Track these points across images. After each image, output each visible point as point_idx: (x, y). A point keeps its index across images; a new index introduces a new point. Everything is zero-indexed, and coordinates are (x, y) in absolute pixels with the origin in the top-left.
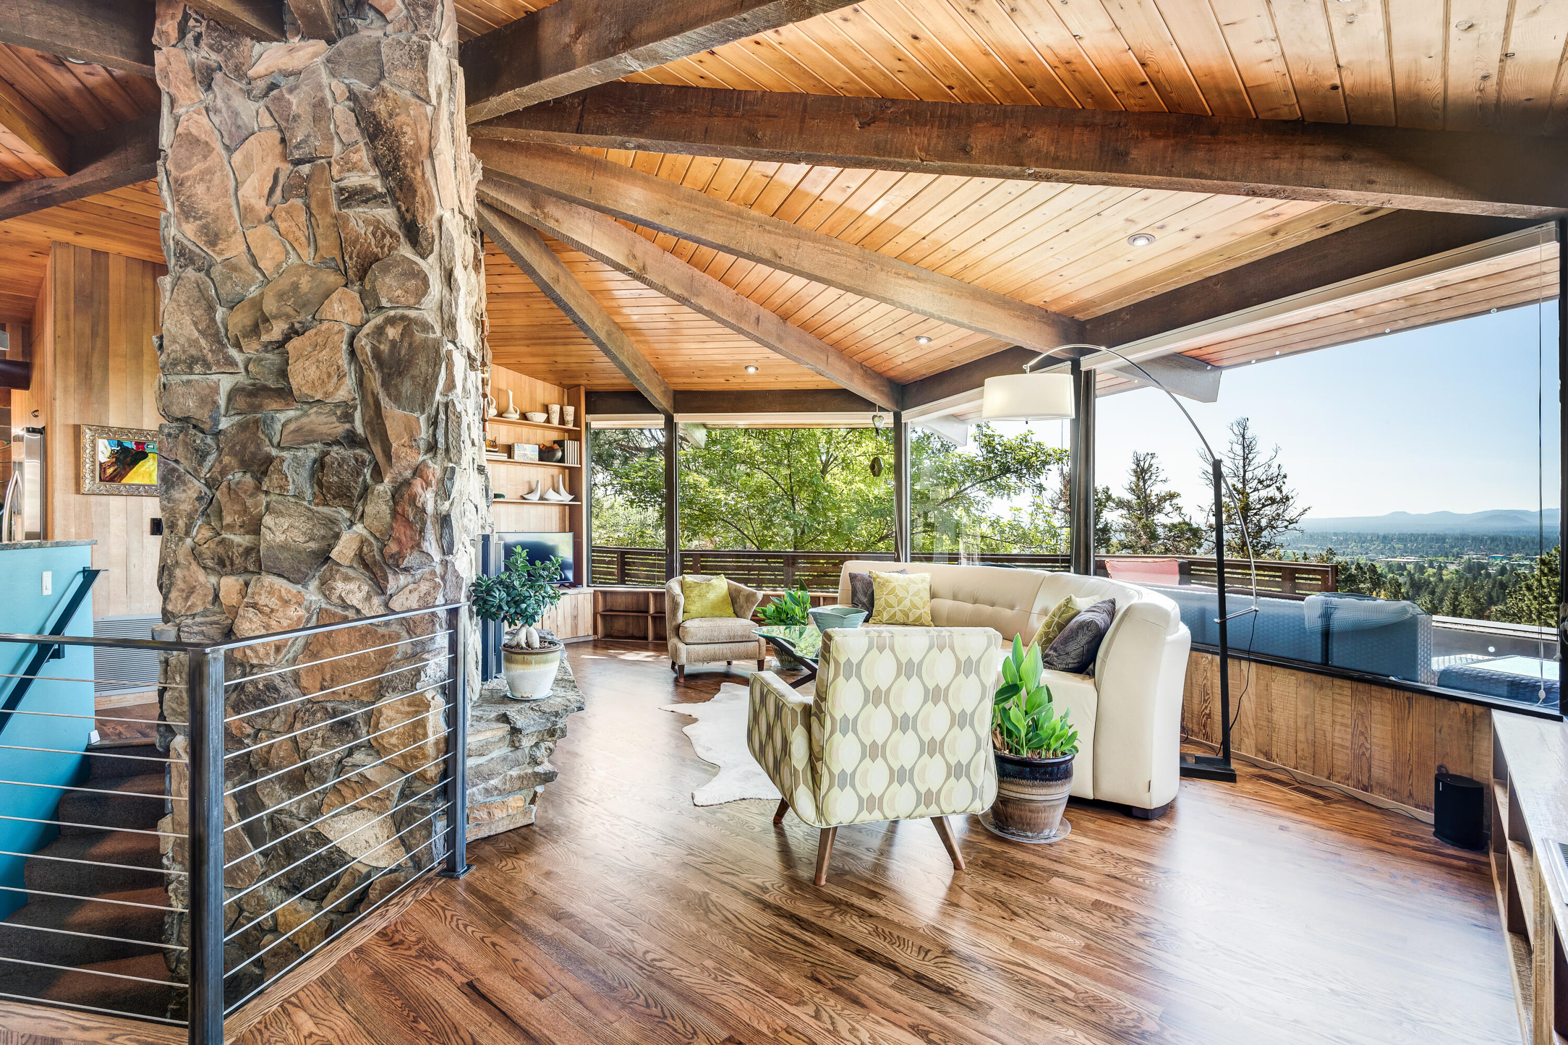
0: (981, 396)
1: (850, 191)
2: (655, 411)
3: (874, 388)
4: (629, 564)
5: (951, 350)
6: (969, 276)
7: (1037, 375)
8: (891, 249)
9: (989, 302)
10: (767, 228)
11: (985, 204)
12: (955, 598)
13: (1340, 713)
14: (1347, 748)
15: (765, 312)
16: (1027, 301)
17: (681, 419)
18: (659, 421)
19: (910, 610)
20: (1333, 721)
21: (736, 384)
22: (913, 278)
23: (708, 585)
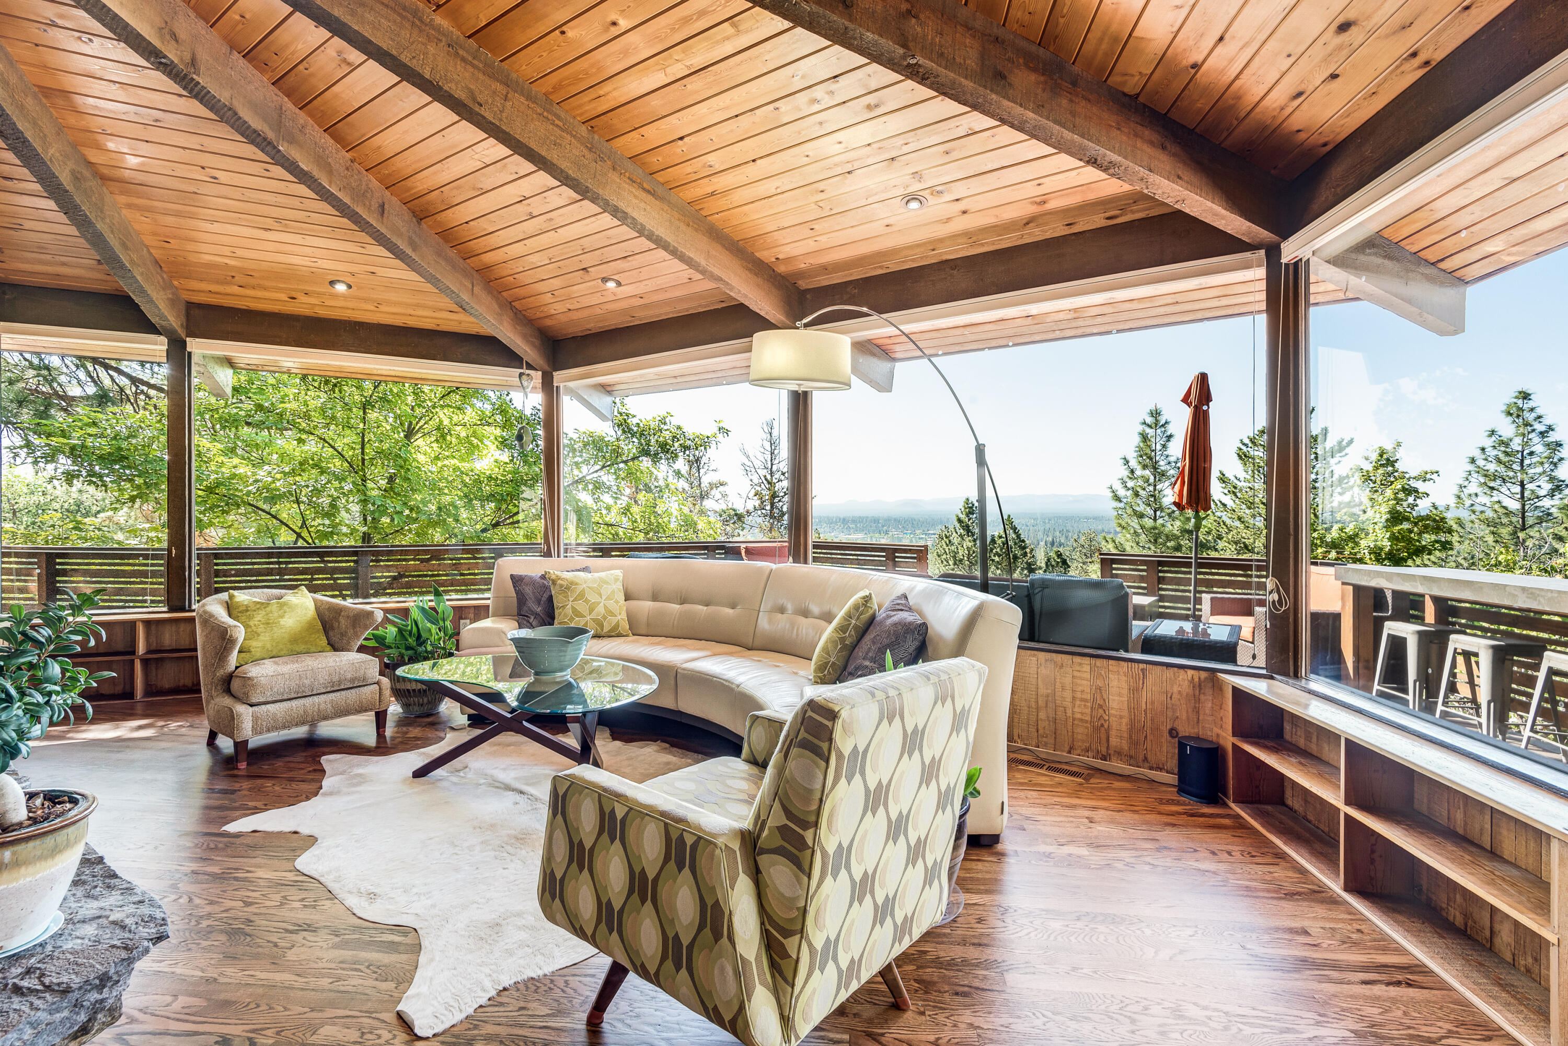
0: (749, 350)
1: (615, 31)
2: (150, 328)
3: (525, 337)
4: (64, 573)
5: (638, 302)
6: (711, 207)
7: (811, 332)
8: (632, 143)
9: (724, 246)
10: (461, 52)
11: (783, 109)
12: (655, 598)
13: (1080, 688)
14: (1086, 722)
15: (393, 202)
16: (757, 254)
17: (198, 347)
18: (158, 346)
19: (605, 618)
20: (1073, 697)
21: (305, 306)
22: (648, 192)
23: (282, 606)
